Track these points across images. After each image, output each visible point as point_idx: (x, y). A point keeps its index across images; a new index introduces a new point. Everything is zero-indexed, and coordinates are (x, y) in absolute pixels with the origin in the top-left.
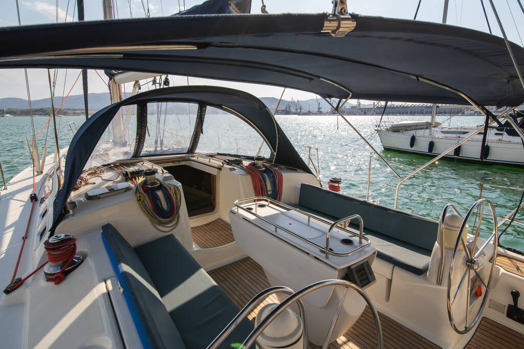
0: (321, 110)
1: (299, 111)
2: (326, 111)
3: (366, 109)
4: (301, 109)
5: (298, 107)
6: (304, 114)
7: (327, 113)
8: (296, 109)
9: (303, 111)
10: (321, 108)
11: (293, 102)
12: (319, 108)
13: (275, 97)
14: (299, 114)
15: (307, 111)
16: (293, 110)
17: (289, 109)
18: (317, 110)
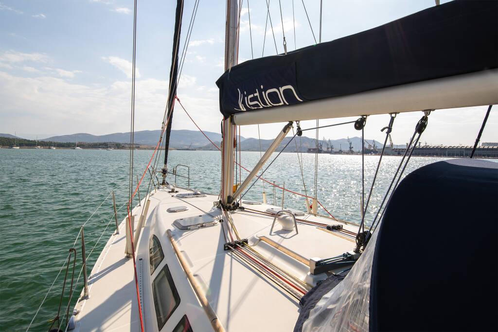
0: (353, 149)
1: (330, 149)
2: (357, 150)
3: (400, 149)
4: (332, 148)
5: (329, 147)
6: (336, 153)
7: (359, 152)
8: (328, 148)
9: (334, 150)
10: (353, 148)
11: (324, 142)
12: (351, 148)
13: (307, 136)
14: (331, 153)
15: (338, 151)
16: (324, 149)
17: (321, 148)
18: (348, 149)
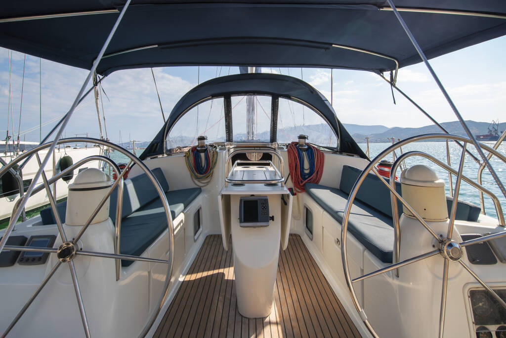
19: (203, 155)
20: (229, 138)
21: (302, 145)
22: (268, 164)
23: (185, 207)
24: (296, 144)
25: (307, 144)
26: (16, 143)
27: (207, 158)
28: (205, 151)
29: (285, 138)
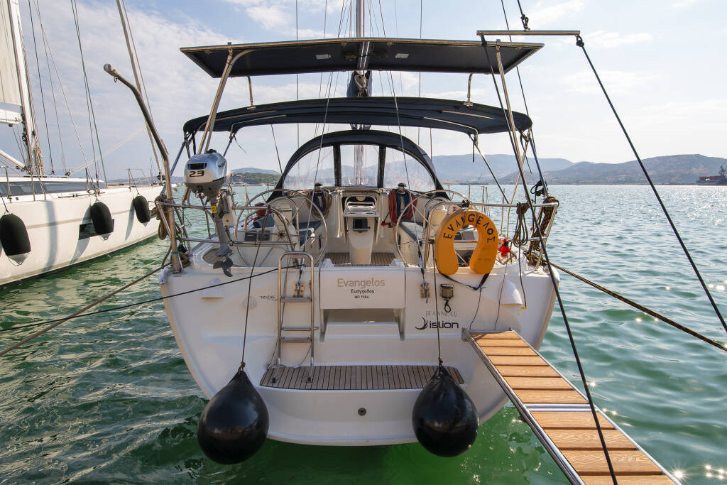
19: (320, 198)
20: (338, 183)
21: (401, 192)
22: (371, 205)
23: (315, 230)
24: (396, 190)
25: (405, 190)
26: (95, 181)
27: (323, 200)
28: (322, 195)
29: (391, 184)
